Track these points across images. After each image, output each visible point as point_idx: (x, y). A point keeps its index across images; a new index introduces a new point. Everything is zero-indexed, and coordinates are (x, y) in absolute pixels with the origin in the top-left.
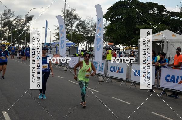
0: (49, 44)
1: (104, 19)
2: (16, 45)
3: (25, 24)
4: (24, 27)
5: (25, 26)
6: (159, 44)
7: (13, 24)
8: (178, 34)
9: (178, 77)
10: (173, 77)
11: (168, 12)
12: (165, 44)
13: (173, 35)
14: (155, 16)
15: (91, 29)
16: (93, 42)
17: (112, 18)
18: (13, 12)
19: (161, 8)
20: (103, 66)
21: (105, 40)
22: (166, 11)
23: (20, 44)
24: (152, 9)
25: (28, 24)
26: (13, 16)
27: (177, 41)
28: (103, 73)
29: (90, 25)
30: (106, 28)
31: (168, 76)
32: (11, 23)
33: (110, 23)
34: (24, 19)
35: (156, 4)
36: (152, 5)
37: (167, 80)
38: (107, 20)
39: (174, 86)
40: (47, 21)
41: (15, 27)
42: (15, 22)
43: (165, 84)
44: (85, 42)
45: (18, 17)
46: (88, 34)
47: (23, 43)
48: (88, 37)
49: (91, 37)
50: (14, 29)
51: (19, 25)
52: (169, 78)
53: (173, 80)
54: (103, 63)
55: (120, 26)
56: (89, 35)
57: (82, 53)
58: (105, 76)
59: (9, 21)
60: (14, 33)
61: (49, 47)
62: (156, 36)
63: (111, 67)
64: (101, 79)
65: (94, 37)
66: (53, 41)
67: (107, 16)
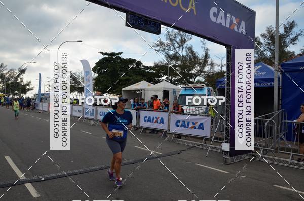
0: (43, 94)
1: (92, 72)
2: (10, 96)
3: (18, 76)
4: (17, 80)
5: (19, 78)
6: (138, 92)
7: (6, 76)
8: (153, 83)
9: (153, 118)
10: (150, 117)
11: (144, 66)
12: (143, 92)
13: (149, 85)
14: (134, 69)
15: (80, 80)
16: (83, 91)
17: (99, 71)
18: (6, 66)
19: (139, 63)
20: (93, 112)
21: (94, 90)
22: (143, 66)
23: (14, 95)
24: (131, 64)
25: (21, 77)
26: (6, 69)
27: (152, 90)
28: (93, 118)
29: (80, 78)
30: (94, 80)
31: (146, 117)
32: (4, 76)
33: (98, 75)
34: (17, 72)
35: (135, 60)
36: (131, 61)
37: (145, 121)
38: (95, 72)
39: (151, 125)
40: (40, 74)
41: (8, 79)
42: (8, 75)
43: (144, 123)
44: (76, 92)
45: (11, 70)
46: (79, 84)
47: (17, 94)
48: (78, 88)
49: (81, 87)
50: (8, 81)
51: (12, 78)
52: (147, 119)
53: (149, 120)
54: (93, 110)
55: (106, 78)
56: (79, 86)
57: (75, 101)
58: (95, 120)
59: (2, 74)
60: (8, 85)
61: (43, 97)
62: (136, 85)
63: (101, 113)
64: (92, 122)
65: (83, 87)
66: (47, 91)
67: (94, 70)
